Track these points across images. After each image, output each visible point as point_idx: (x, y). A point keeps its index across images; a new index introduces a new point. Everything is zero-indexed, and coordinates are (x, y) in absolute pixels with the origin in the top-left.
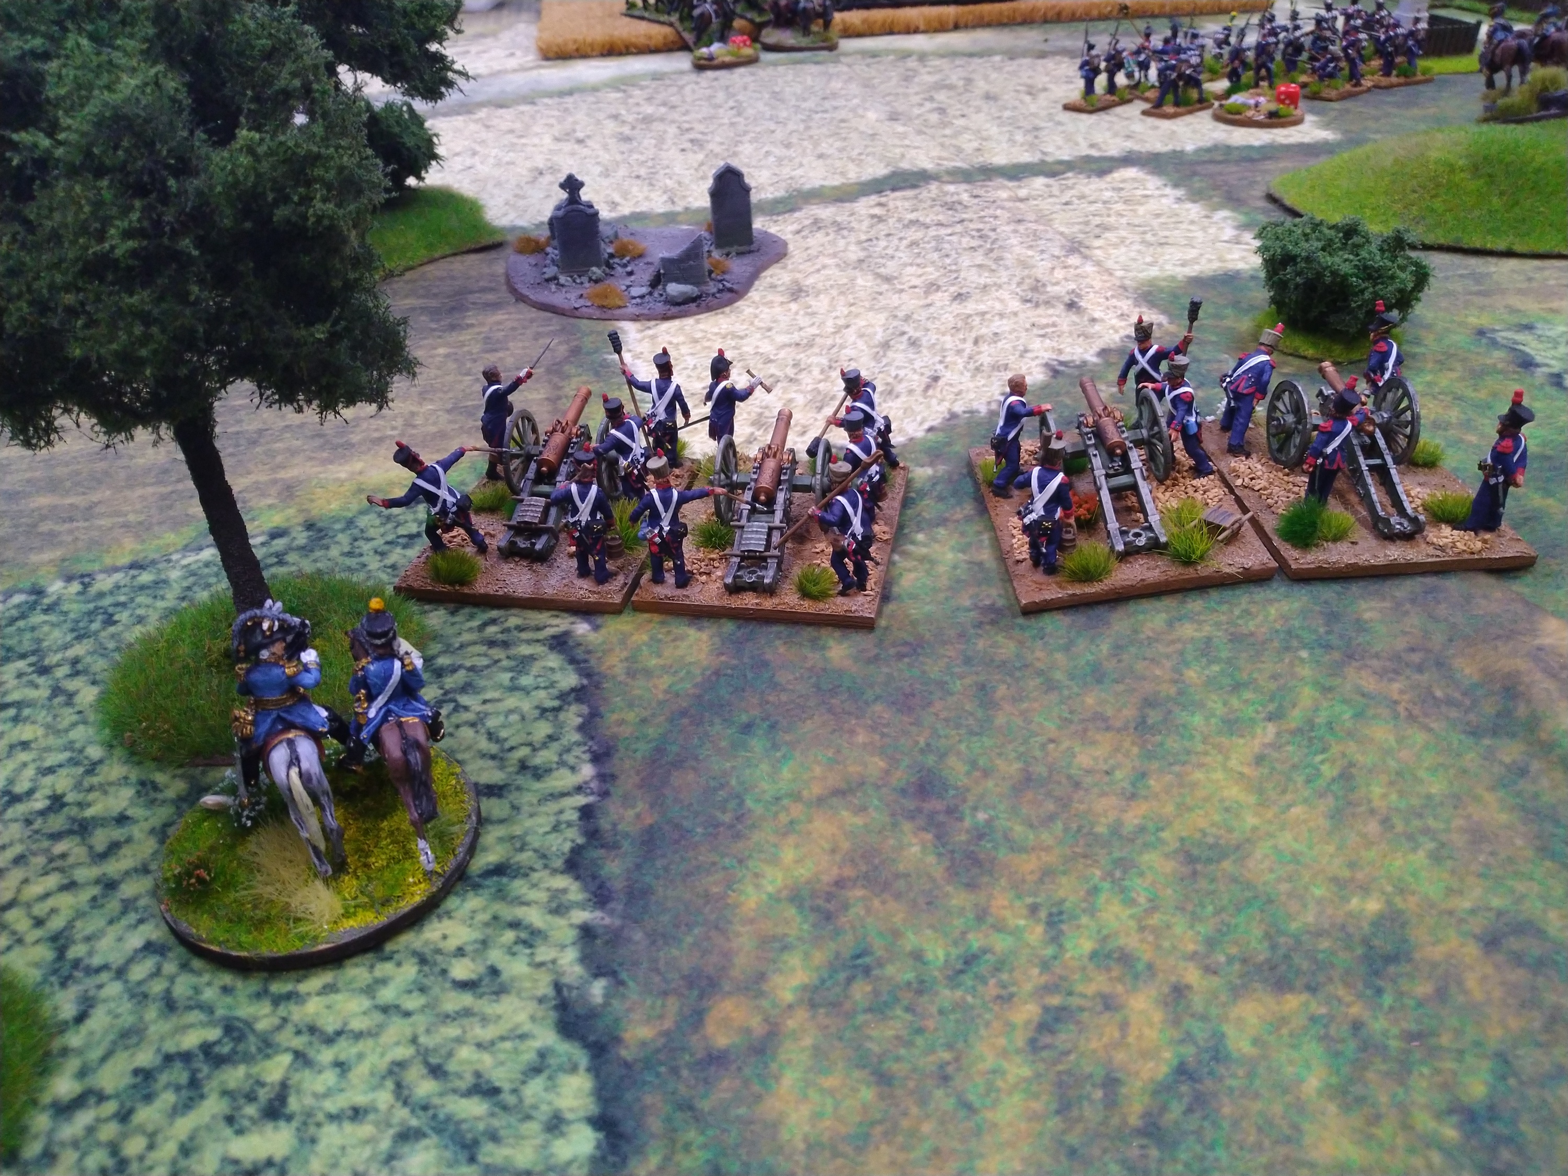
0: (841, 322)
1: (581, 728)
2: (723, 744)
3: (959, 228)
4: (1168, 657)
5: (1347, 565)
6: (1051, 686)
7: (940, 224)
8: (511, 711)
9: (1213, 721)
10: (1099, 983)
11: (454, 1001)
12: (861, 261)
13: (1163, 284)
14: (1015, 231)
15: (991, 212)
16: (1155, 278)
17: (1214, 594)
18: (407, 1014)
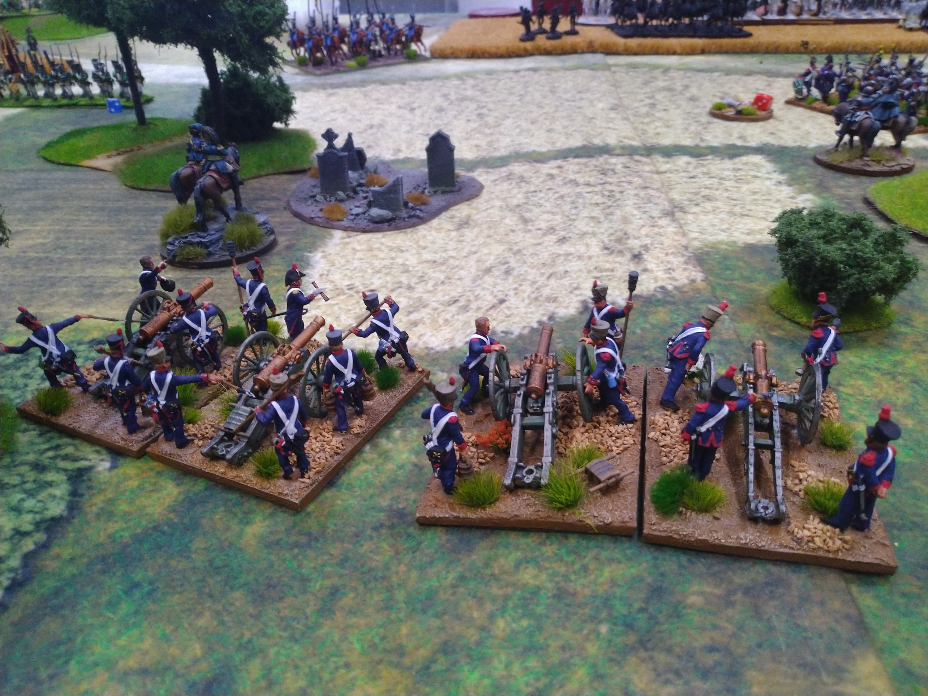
0: (474, 249)
1: (26, 556)
2: (103, 599)
3: (599, 188)
6: (388, 605)
12: (518, 206)
13: (724, 247)
16: (720, 242)
17: (573, 541)
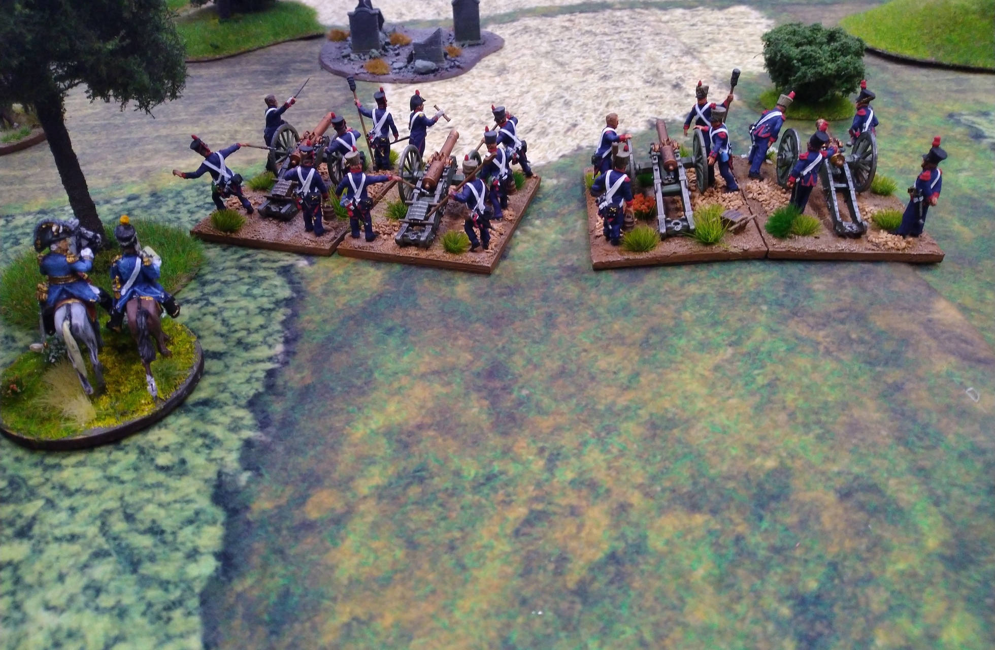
0: (524, 89)
1: (283, 323)
2: (371, 339)
3: (616, 37)
4: (674, 303)
5: (808, 251)
6: (595, 316)
7: (605, 34)
8: (241, 308)
9: (693, 343)
10: (572, 499)
11: (153, 477)
12: (548, 53)
14: (653, 40)
15: (641, 27)
18: (122, 482)
